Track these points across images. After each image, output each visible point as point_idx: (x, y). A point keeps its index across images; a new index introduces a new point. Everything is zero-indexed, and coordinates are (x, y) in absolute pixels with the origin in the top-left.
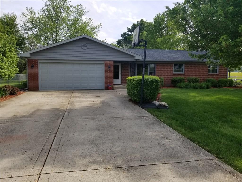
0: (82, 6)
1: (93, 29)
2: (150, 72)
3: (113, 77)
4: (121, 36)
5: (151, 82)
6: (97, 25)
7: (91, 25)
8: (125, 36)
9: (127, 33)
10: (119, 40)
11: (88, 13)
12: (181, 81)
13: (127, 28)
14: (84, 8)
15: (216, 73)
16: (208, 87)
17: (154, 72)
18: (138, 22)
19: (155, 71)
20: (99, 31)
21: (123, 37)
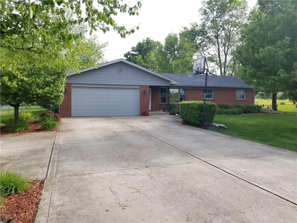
2: (180, 98)
3: (148, 102)
4: (124, 56)
5: (209, 106)
9: (132, 52)
15: (243, 99)
16: (240, 113)
17: (184, 98)
18: (143, 41)
19: (185, 96)
20: (105, 51)
21: (126, 57)
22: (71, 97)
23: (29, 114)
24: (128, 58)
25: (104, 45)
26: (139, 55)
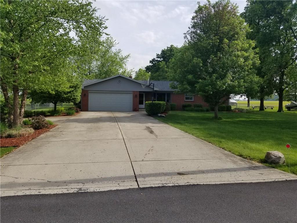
0: (112, 38)
1: (122, 59)
2: (167, 100)
3: (138, 102)
4: (150, 63)
6: (126, 56)
7: (120, 55)
8: (154, 63)
9: (157, 59)
10: (147, 66)
11: (117, 45)
12: (189, 106)
13: (157, 54)
14: (114, 40)
17: (170, 100)
18: (167, 48)
19: (171, 98)
20: (127, 61)
21: (152, 63)
22: (88, 99)
23: (63, 109)
24: (153, 63)
25: (127, 56)
26: (163, 62)
